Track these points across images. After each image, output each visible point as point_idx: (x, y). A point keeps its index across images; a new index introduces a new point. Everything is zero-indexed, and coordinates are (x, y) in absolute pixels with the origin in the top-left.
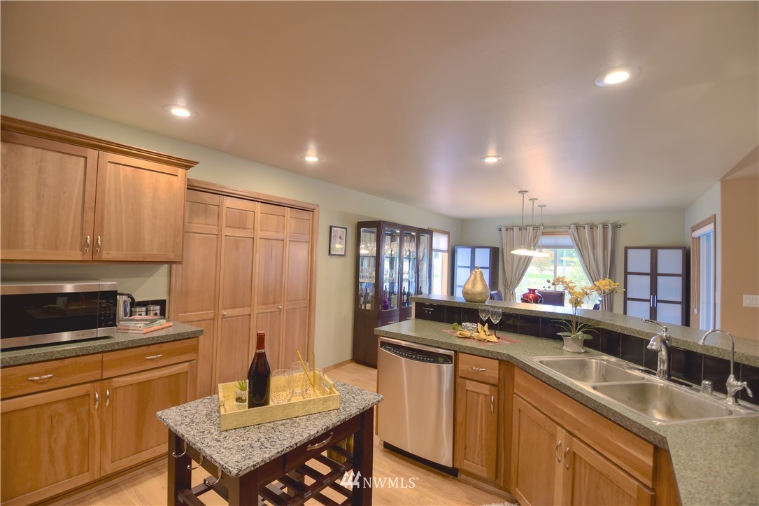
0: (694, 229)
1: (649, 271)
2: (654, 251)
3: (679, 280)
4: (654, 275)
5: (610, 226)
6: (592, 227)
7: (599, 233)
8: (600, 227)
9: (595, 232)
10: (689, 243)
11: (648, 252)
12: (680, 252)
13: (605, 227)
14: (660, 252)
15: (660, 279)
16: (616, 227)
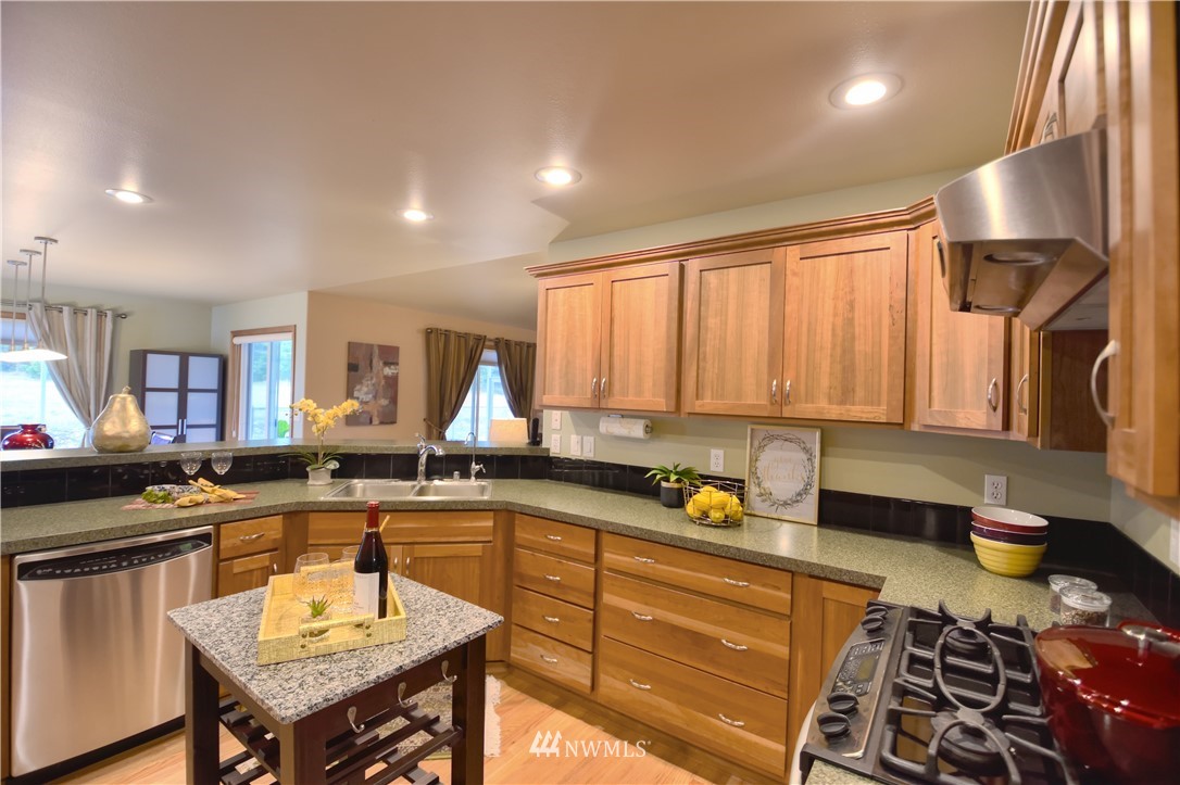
0: (236, 334)
1: (176, 386)
2: (184, 358)
3: (214, 396)
4: (183, 390)
5: (109, 313)
6: (78, 311)
7: (90, 321)
8: (92, 314)
9: (79, 322)
10: (228, 351)
11: (176, 359)
12: (215, 361)
13: (101, 314)
14: (192, 360)
15: (191, 397)
16: (119, 316)
